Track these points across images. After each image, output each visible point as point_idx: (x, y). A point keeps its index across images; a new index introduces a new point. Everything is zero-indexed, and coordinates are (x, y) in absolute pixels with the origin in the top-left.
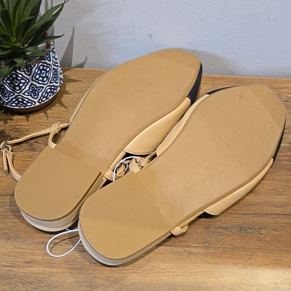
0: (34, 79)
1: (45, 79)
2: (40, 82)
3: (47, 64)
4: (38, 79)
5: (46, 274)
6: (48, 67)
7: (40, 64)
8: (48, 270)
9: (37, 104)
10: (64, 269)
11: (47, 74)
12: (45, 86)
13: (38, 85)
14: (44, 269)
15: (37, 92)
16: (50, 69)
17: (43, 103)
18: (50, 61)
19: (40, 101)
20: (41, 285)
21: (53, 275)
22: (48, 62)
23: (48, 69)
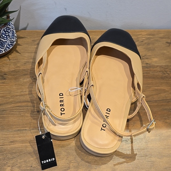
0: (2, 37)
1: (8, 37)
2: (5, 39)
3: (9, 28)
4: (4, 37)
5: (23, 147)
6: (9, 30)
7: (5, 28)
8: (24, 145)
9: (4, 52)
10: (33, 143)
11: (9, 34)
12: (8, 41)
13: (4, 41)
14: (22, 144)
15: (3, 45)
16: (10, 31)
17: (7, 51)
18: (10, 26)
19: (5, 50)
20: (22, 153)
21: (27, 147)
22: (9, 27)
23: (9, 31)
